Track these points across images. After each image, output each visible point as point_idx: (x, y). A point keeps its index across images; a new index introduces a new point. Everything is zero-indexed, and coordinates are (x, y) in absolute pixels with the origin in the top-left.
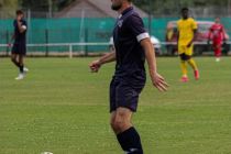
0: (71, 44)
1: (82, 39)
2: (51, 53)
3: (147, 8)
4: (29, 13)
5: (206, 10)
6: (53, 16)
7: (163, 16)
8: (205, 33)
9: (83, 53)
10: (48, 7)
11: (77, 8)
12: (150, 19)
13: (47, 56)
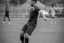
0: (24, 14)
1: (27, 12)
2: (18, 16)
3: (45, 4)
4: (12, 5)
5: (61, 5)
6: (19, 6)
7: (49, 6)
8: (61, 11)
9: (27, 16)
10: (18, 3)
11: (26, 4)
12: (46, 7)
13: (17, 17)
